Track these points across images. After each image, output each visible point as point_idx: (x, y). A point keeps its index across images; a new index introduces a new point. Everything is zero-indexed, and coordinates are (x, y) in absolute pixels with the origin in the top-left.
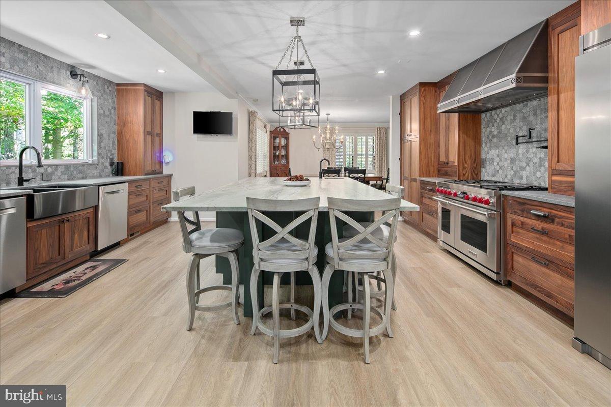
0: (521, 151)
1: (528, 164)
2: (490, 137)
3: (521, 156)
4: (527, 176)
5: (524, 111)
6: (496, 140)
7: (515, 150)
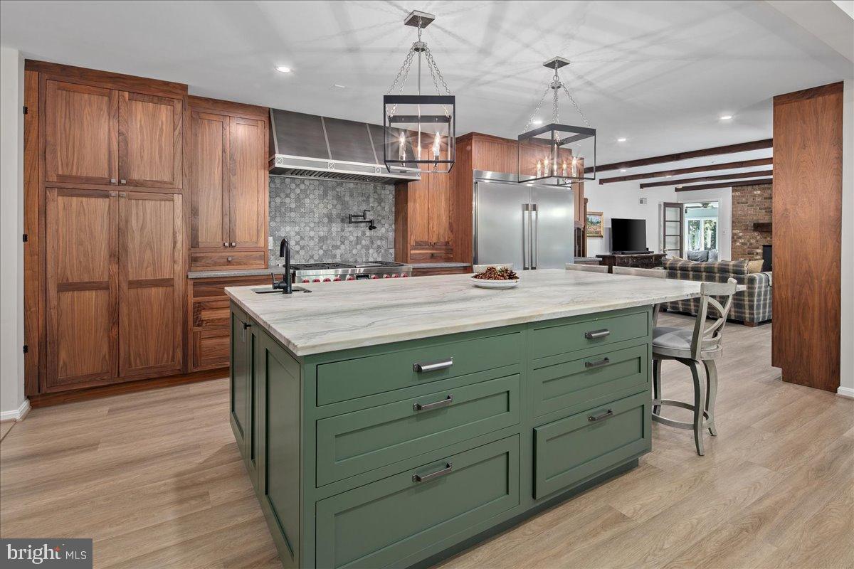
0: (334, 229)
1: (343, 243)
2: (283, 210)
3: (334, 234)
4: (341, 255)
5: (337, 190)
6: (293, 214)
7: (326, 229)
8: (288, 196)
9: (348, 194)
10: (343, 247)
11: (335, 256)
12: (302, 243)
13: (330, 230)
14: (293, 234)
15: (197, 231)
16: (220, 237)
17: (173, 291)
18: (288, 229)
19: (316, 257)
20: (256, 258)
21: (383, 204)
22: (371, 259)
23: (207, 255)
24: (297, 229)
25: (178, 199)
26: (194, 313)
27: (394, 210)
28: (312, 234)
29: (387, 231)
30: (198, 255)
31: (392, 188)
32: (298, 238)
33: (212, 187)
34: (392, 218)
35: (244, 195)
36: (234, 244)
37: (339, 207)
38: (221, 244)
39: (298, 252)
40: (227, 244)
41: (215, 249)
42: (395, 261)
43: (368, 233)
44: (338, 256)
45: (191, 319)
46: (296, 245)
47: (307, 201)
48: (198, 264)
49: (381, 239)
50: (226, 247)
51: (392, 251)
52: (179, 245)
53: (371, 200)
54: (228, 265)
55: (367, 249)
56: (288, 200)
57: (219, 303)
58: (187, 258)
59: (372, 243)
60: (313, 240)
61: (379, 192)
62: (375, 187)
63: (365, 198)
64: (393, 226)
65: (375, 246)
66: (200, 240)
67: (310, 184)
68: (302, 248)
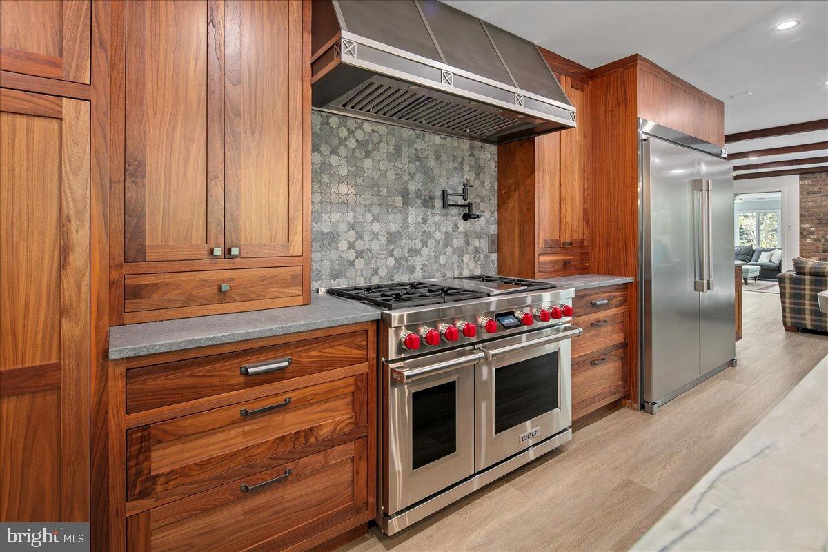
0: (411, 219)
1: (425, 244)
2: (325, 178)
3: (412, 228)
4: (423, 266)
5: (417, 146)
6: (344, 189)
7: (398, 217)
8: (334, 151)
9: (432, 155)
10: (425, 251)
11: (412, 269)
12: (359, 245)
13: (405, 220)
14: (343, 227)
15: (141, 216)
16: (202, 233)
17: (58, 406)
18: (335, 216)
19: (383, 272)
20: (283, 283)
21: (481, 176)
22: (466, 273)
23: (169, 279)
24: (350, 217)
25: (76, 114)
26: (127, 460)
27: (496, 188)
28: (376, 227)
29: (488, 222)
30: (144, 280)
31: (493, 149)
32: (352, 235)
33: (181, 109)
34: (494, 200)
35: (257, 135)
36: (235, 251)
37: (419, 177)
38: (205, 250)
39: (352, 263)
40: (218, 251)
41: (187, 265)
42: (500, 273)
43: (462, 226)
44: (418, 269)
45: (116, 478)
46: (349, 249)
47: (368, 163)
48: (143, 303)
49: (480, 237)
50: (217, 258)
51: (494, 256)
52: (78, 257)
53: (467, 168)
54: (220, 302)
55: (461, 255)
56: (334, 160)
57: (204, 419)
58: (105, 296)
59: (468, 243)
60: (378, 239)
61: (476, 152)
62: (472, 147)
63: (457, 165)
64: (496, 215)
65: (471, 248)
66: (148, 243)
67: (373, 131)
68: (359, 255)
